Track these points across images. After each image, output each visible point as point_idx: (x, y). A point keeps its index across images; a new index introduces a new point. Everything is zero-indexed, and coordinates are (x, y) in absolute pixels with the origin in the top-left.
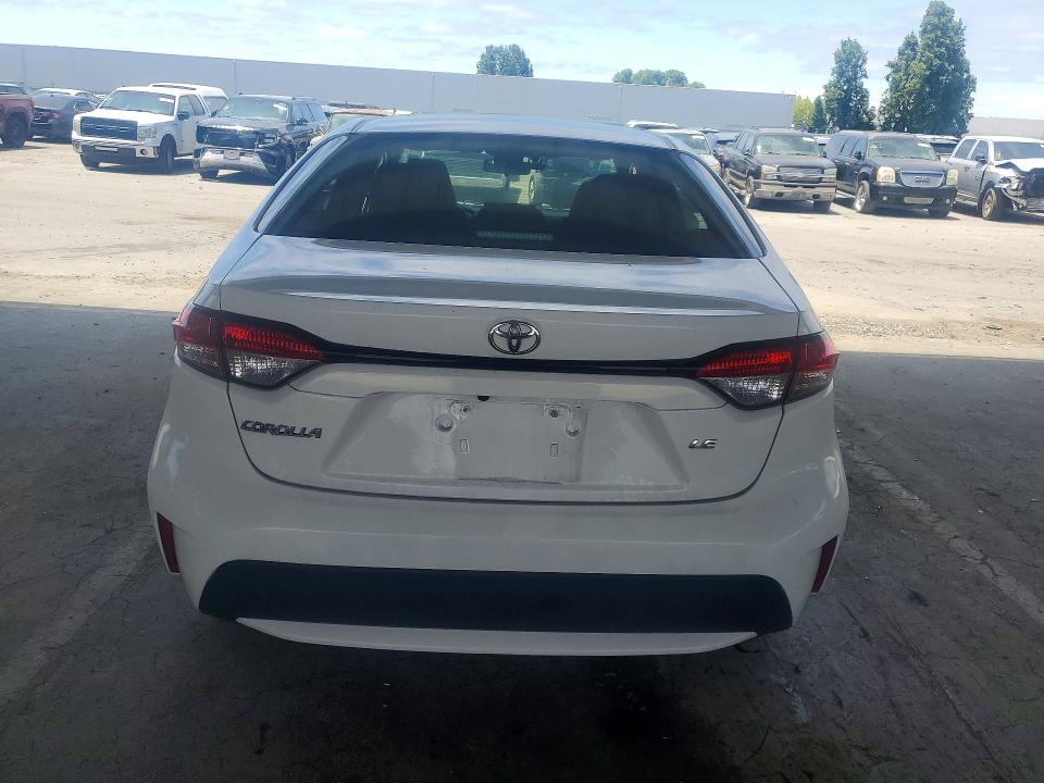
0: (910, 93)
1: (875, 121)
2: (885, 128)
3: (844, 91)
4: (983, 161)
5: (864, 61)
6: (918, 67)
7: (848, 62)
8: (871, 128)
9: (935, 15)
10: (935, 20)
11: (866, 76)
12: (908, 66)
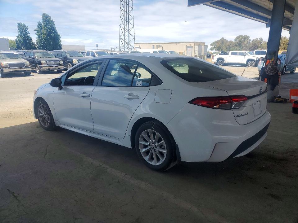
0: (44, 39)
1: (36, 46)
2: (39, 48)
3: (24, 38)
4: (94, 56)
5: (27, 29)
6: (44, 31)
7: (23, 29)
8: (35, 49)
9: (45, 17)
10: (45, 19)
11: (29, 33)
12: (41, 31)
